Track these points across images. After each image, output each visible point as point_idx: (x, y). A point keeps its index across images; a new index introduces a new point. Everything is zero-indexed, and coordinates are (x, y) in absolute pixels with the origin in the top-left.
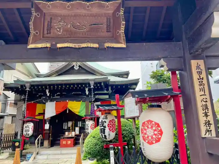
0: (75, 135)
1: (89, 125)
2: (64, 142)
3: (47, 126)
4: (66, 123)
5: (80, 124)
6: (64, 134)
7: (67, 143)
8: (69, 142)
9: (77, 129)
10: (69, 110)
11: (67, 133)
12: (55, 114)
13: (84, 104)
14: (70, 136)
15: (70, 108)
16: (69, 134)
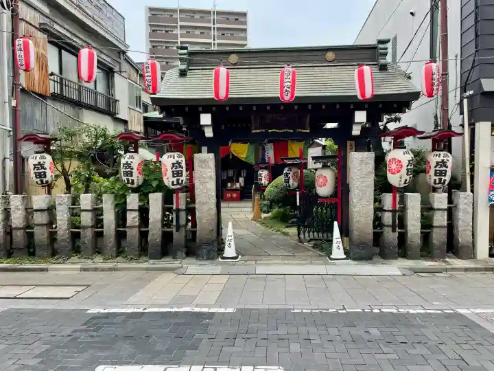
0: (241, 187)
1: (263, 175)
2: (229, 195)
4: (226, 171)
5: (244, 173)
6: (227, 185)
7: (232, 195)
8: (235, 195)
9: (241, 180)
10: (233, 155)
11: (229, 185)
13: (252, 146)
15: (234, 153)
16: (232, 186)
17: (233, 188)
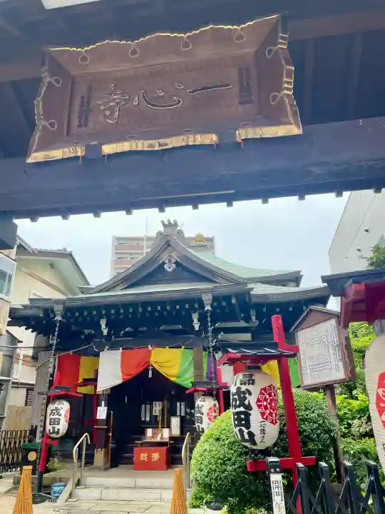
0: (171, 438)
1: (205, 410)
2: (144, 457)
3: (102, 413)
5: (181, 408)
6: (143, 433)
7: (149, 457)
8: (156, 456)
9: (175, 422)
10: (154, 370)
11: (149, 432)
12: (119, 381)
13: (190, 355)
14: (158, 439)
15: (156, 366)
16: (154, 435)
17: (155, 440)
